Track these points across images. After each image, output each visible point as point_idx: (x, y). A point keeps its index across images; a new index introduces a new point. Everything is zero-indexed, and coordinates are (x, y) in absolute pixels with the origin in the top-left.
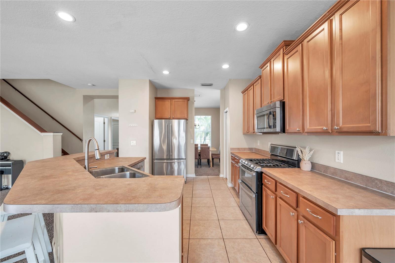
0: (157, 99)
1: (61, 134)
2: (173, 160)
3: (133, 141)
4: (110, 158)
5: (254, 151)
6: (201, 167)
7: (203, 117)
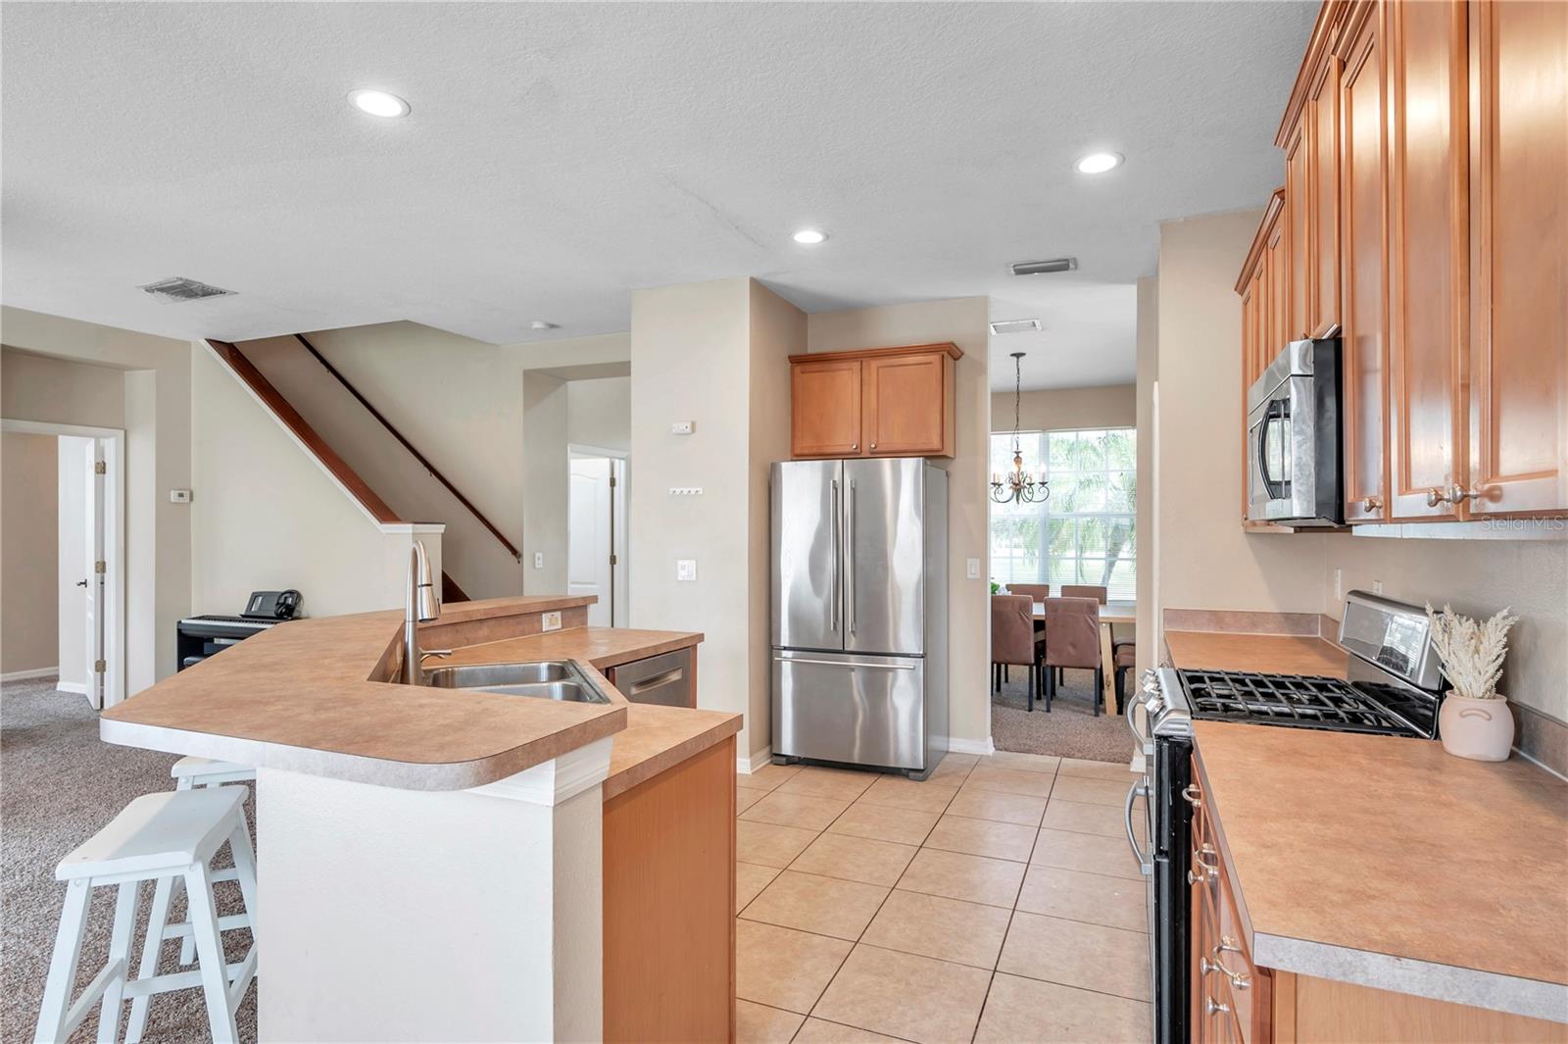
0: (801, 361)
1: (441, 528)
2: (889, 658)
3: (686, 562)
4: (563, 628)
5: (1319, 635)
6: (1048, 711)
7: (1092, 436)
